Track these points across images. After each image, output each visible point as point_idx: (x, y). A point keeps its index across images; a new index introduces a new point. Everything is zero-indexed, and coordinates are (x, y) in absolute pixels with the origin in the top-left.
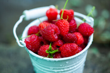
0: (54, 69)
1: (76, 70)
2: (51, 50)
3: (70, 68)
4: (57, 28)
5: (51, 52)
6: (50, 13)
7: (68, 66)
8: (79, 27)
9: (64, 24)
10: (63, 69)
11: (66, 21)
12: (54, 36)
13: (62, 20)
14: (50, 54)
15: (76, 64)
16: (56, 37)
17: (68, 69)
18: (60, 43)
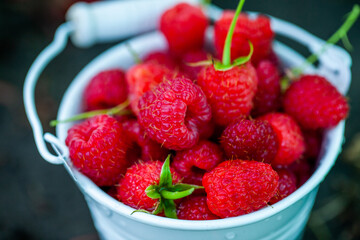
2: (171, 185)
4: (200, 99)
14: (165, 201)
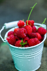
0: (25, 55)
1: (38, 56)
3: (35, 54)
4: (25, 30)
5: (23, 44)
6: (20, 24)
7: (33, 53)
8: (38, 29)
9: (29, 28)
10: (30, 54)
11: (30, 26)
12: (24, 34)
13: (28, 25)
14: (22, 45)
15: (38, 51)
16: (25, 35)
17: (33, 55)
18: (27, 38)
